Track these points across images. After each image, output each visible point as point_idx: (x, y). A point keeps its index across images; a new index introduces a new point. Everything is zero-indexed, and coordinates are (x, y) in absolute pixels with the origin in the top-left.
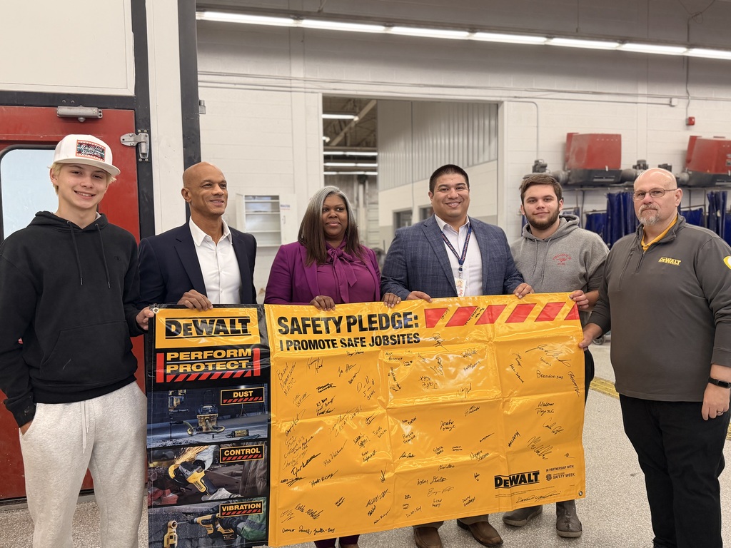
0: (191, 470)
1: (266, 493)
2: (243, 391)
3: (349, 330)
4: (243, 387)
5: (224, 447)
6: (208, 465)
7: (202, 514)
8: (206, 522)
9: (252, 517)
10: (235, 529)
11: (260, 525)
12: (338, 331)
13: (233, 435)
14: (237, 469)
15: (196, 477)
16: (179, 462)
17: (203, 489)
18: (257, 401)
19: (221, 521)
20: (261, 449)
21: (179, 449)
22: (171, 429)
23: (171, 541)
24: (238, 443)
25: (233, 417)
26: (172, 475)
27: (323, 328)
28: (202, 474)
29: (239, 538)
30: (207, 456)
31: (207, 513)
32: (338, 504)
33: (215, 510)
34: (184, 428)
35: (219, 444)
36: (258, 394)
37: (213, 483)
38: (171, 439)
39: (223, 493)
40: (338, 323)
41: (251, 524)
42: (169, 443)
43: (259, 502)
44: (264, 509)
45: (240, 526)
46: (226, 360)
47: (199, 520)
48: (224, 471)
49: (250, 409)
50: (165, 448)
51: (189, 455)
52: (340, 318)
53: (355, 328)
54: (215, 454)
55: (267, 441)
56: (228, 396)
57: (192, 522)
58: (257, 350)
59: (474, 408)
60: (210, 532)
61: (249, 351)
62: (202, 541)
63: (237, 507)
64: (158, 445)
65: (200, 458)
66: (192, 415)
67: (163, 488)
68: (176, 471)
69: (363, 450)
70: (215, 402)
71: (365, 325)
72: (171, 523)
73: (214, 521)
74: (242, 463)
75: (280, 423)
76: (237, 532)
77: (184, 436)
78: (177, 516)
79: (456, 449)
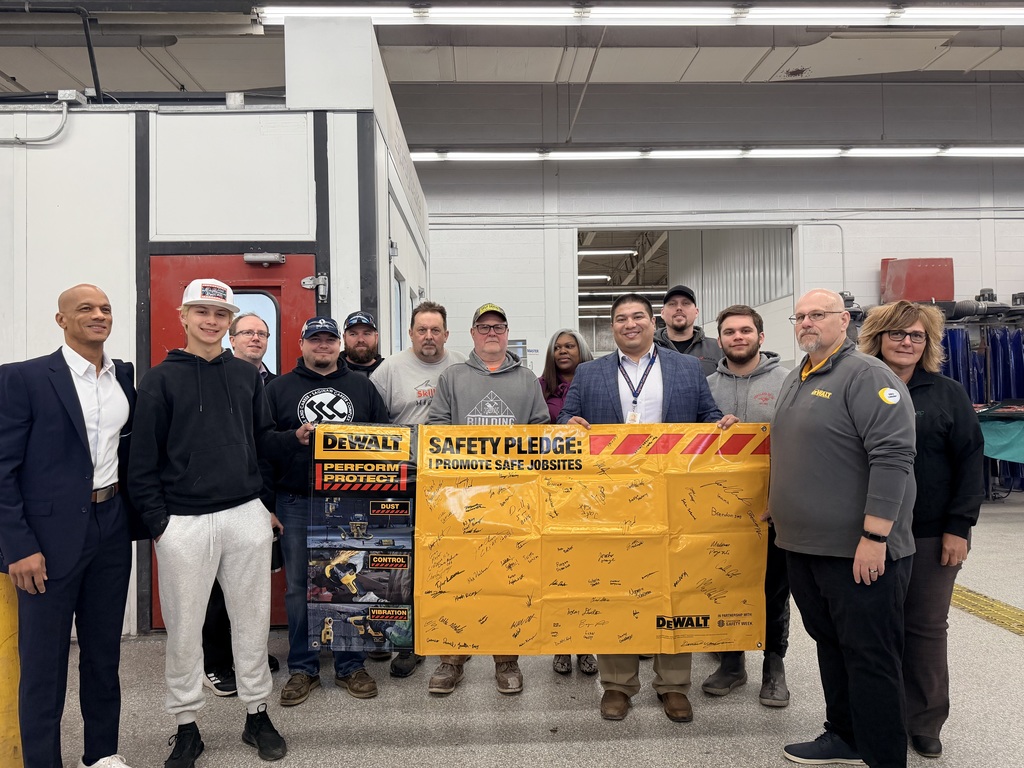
0: (345, 572)
1: (410, 601)
2: (390, 504)
3: (507, 452)
4: (390, 500)
5: (373, 553)
6: (359, 569)
7: (354, 615)
8: (357, 623)
9: (399, 623)
10: (384, 633)
11: (407, 632)
12: (495, 452)
13: (380, 543)
14: (384, 575)
15: (348, 579)
16: (334, 563)
17: (355, 591)
18: (402, 514)
19: (371, 624)
20: (405, 559)
21: (334, 551)
22: (327, 532)
23: (328, 637)
24: (386, 551)
25: (381, 527)
26: (328, 575)
27: (478, 449)
28: (354, 577)
29: (387, 643)
30: (358, 560)
31: (359, 614)
32: (482, 621)
33: (366, 613)
34: (338, 532)
35: (368, 550)
36: (403, 507)
37: (364, 586)
38: (327, 541)
39: (372, 597)
40: (495, 445)
41: (399, 630)
42: (326, 545)
43: (404, 609)
44: (410, 617)
45: (388, 630)
46: (376, 473)
47: (351, 619)
48: (373, 576)
49: (396, 521)
50: (322, 549)
51: (343, 558)
52: (498, 439)
53: (513, 450)
54: (365, 559)
55: (412, 552)
56: (377, 507)
57: (346, 621)
58: (405, 467)
59: (636, 543)
60: (362, 632)
61: (397, 466)
62: (354, 640)
63: (384, 612)
64: (316, 545)
65: (352, 561)
66: (346, 522)
67: (320, 586)
68: (332, 571)
69: (510, 573)
70: (365, 511)
71: (525, 447)
72: (327, 619)
73: (364, 622)
74: (389, 571)
75: (424, 537)
76: (385, 636)
77: (339, 540)
78: (333, 613)
79: (613, 583)
